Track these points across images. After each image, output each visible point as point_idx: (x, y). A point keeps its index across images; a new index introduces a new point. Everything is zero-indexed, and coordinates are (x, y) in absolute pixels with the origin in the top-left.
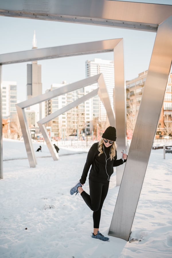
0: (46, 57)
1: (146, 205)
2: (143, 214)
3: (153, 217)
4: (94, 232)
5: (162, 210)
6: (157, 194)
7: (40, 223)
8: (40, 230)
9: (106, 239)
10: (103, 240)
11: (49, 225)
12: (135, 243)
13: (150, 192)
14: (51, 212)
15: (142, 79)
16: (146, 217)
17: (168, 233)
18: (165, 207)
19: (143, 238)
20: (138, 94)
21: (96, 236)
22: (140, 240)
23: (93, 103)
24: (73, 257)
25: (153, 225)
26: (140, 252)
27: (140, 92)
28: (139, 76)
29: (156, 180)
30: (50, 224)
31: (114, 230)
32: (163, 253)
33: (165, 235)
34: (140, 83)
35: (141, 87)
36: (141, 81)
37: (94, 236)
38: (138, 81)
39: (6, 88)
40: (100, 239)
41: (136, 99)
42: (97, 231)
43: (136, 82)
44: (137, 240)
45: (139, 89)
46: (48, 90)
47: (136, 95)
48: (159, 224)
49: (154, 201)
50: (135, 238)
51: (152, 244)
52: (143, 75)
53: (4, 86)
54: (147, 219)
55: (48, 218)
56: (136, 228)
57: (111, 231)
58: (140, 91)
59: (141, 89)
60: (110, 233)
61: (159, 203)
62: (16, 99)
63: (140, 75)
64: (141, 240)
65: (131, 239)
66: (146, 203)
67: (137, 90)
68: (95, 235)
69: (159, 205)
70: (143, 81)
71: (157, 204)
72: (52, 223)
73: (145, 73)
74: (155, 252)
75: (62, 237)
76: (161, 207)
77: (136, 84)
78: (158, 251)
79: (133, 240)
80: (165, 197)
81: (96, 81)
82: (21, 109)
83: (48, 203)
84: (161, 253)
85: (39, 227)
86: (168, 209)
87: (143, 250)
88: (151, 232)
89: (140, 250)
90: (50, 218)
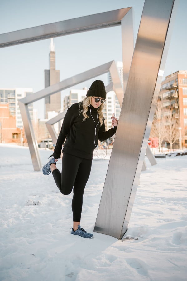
0: (44, 35)
1: (156, 202)
2: (150, 211)
3: (162, 213)
4: (74, 226)
5: (176, 207)
6: (174, 191)
7: (12, 219)
8: (8, 226)
9: (90, 236)
10: (85, 237)
11: (23, 221)
12: (129, 242)
13: (165, 190)
14: (32, 208)
15: (170, 81)
16: (153, 214)
17: (176, 230)
18: (180, 204)
19: (141, 236)
20: (165, 98)
21: (77, 231)
22: (136, 238)
23: (116, 110)
24: (34, 255)
25: (158, 221)
26: (131, 251)
27: (167, 97)
28: (166, 79)
29: (176, 179)
30: (25, 220)
31: (100, 225)
32: (162, 252)
33: (172, 231)
34: (167, 87)
35: (168, 91)
36: (168, 85)
37: (74, 232)
38: (165, 84)
39: (22, 95)
40: (81, 235)
41: (163, 105)
42: (78, 225)
43: (163, 86)
44: (133, 238)
45: (166, 93)
46: (66, 96)
47: (163, 99)
48: (168, 220)
49: (167, 198)
50: (130, 236)
51: (150, 242)
52: (170, 77)
53: (20, 94)
54: (153, 215)
55: (26, 214)
56: (135, 225)
57: (98, 226)
58: (167, 95)
59: (169, 94)
60: (97, 229)
61: (173, 200)
62: (32, 107)
63: (167, 77)
64: (138, 239)
65: (125, 238)
66: (157, 200)
67: (163, 94)
68: (75, 230)
69: (172, 201)
70: (171, 84)
71: (171, 201)
72: (29, 219)
73: (173, 75)
74: (152, 251)
75: (32, 233)
76: (175, 204)
77: (163, 88)
78: (157, 250)
79: (127, 238)
80: (182, 194)
81: (108, 70)
82: (24, 105)
83: (34, 199)
84: (160, 252)
85: (8, 223)
86: (183, 206)
87: (135, 249)
88: (153, 229)
89: (131, 248)
90: (28, 214)
